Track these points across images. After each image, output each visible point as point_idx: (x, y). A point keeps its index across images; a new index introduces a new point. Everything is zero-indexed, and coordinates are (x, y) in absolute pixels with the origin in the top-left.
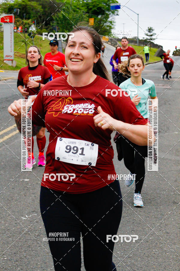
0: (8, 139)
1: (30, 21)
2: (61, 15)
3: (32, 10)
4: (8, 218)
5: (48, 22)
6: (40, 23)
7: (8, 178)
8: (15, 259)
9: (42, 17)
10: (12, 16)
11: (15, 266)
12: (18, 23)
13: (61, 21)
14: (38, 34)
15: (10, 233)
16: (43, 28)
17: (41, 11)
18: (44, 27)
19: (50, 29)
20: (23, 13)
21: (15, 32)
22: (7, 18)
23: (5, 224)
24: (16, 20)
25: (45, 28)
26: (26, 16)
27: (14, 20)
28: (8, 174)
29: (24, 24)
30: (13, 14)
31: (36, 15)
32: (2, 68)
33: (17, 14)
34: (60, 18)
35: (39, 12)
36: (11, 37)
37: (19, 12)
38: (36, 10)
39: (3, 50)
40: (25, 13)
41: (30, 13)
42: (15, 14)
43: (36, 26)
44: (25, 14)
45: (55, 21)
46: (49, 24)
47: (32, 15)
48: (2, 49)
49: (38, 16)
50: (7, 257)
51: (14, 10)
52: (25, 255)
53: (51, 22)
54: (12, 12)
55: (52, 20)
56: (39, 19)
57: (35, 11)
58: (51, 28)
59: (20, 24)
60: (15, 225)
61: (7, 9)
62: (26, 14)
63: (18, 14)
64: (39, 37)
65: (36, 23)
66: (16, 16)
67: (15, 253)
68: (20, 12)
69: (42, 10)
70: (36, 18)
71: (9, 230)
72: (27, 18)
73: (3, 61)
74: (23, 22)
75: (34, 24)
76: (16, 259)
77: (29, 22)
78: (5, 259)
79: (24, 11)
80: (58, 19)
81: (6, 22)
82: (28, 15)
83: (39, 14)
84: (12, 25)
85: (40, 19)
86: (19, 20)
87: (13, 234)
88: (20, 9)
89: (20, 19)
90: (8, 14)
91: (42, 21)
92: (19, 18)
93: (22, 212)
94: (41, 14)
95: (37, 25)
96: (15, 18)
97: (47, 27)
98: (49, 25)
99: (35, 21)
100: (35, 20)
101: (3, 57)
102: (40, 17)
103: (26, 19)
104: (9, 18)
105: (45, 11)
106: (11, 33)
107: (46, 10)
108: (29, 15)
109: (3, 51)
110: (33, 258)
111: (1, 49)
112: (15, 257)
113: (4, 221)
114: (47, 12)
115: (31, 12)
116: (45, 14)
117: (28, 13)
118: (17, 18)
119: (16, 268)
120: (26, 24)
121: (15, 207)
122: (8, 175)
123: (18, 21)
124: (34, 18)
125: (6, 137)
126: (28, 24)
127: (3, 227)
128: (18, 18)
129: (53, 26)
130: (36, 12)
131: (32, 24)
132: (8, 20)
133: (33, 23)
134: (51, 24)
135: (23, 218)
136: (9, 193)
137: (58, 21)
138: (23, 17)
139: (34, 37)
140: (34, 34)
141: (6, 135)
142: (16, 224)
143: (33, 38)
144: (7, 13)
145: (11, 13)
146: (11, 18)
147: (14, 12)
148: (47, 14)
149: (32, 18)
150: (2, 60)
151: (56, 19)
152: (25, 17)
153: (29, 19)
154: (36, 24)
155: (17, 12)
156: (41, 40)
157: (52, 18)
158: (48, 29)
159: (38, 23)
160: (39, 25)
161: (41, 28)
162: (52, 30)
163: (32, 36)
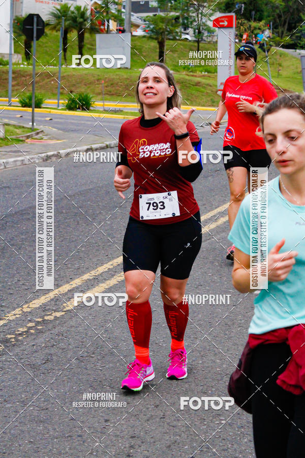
0: (225, 223)
1: (262, 23)
3: (266, 4)
5: (293, 25)
6: (280, 27)
8: (239, 424)
9: (283, 16)
10: (232, 17)
11: (240, 435)
12: (242, 27)
14: (276, 46)
16: (284, 35)
17: (281, 7)
18: (286, 33)
19: (297, 37)
20: (251, 11)
22: (223, 19)
23: (222, 364)
24: (238, 23)
25: (287, 34)
26: (255, 15)
27: (236, 22)
28: (226, 281)
29: (252, 29)
30: (234, 12)
31: (273, 14)
32: (214, 104)
35: (277, 7)
36: (230, 52)
37: (243, 9)
38: (272, 4)
39: (215, 74)
40: (254, 10)
41: (262, 11)
42: (236, 12)
43: (271, 31)
44: (253, 13)
46: (295, 28)
47: (266, 14)
48: (214, 73)
49: (276, 16)
50: (225, 420)
51: (235, 6)
53: (297, 24)
54: (231, 9)
55: (300, 20)
56: (278, 21)
57: (270, 7)
58: (299, 34)
59: (245, 30)
61: (224, 5)
62: (256, 13)
63: (242, 12)
64: (277, 50)
65: (272, 27)
66: (238, 16)
67: (239, 414)
68: (245, 9)
69: (283, 4)
70: (271, 18)
72: (257, 18)
73: (217, 92)
74: (250, 26)
75: (270, 29)
76: (241, 424)
77: (260, 26)
78: (223, 422)
79: (252, 8)
81: (222, 27)
82: (258, 13)
83: (278, 11)
84: (232, 32)
85: (280, 20)
86: (244, 23)
88: (245, 3)
89: (246, 22)
90: (225, 13)
91: (283, 23)
92: (243, 20)
94: (282, 12)
95: (275, 30)
96: (237, 19)
97: (291, 33)
99: (271, 23)
100: (270, 22)
101: (216, 86)
102: (280, 16)
103: (255, 20)
104: (227, 19)
105: (287, 6)
106: (230, 45)
107: (291, 3)
108: (260, 14)
109: (216, 76)
111: (213, 71)
112: (239, 420)
113: (221, 360)
114: (291, 7)
115: (264, 7)
116: (289, 11)
117: (258, 10)
118: (239, 19)
119: (240, 439)
120: (255, 28)
121: (238, 336)
122: (226, 283)
123: (242, 24)
124: (269, 18)
125: (222, 219)
126: (259, 29)
127: (218, 369)
128: (242, 18)
129: (301, 31)
130: (272, 7)
131: (264, 28)
132: (226, 23)
133: (267, 28)
134: (299, 28)
138: (251, 18)
139: (268, 50)
140: (269, 46)
141: (222, 216)
143: (268, 52)
144: (224, 11)
145: (230, 12)
146: (230, 19)
147: (236, 9)
148: (291, 11)
149: (265, 17)
150: (214, 90)
152: (253, 17)
153: (260, 20)
154: (273, 29)
155: (241, 9)
156: (281, 56)
157: (300, 17)
158: (294, 37)
159: (275, 27)
160: (277, 30)
161: (280, 35)
162: (299, 38)
163: (266, 50)
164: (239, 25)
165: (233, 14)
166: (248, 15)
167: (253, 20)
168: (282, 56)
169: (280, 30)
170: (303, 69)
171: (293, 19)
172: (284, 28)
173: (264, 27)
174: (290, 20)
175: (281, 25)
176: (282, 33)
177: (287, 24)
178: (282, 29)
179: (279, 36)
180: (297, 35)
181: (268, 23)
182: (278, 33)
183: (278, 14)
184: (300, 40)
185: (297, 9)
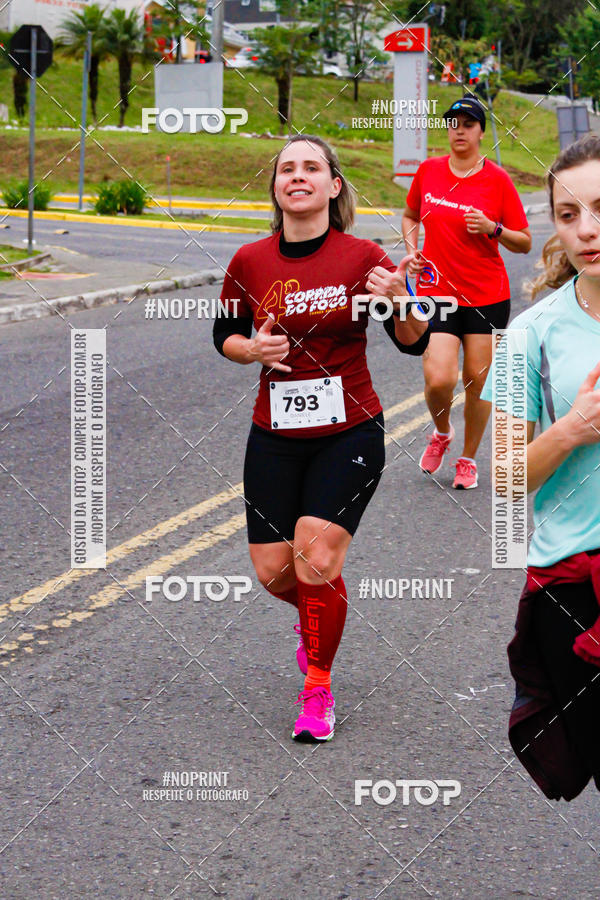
0: (408, 435)
1: (480, 44)
2: (587, 22)
3: (489, 6)
4: (410, 693)
5: (543, 47)
6: (515, 52)
7: (408, 563)
8: (434, 830)
9: (522, 29)
10: (421, 31)
11: (436, 853)
12: (441, 51)
13: (585, 41)
14: (509, 88)
15: (419, 745)
16: (524, 67)
17: (519, 10)
18: (529, 62)
19: (550, 70)
20: (458, 19)
21: (430, 81)
22: (404, 36)
23: (402, 713)
24: (435, 42)
25: (531, 65)
26: (467, 27)
27: (429, 40)
28: (410, 550)
29: (461, 54)
30: (425, 22)
31: (502, 24)
32: (388, 202)
33: (440, 21)
34: (583, 31)
35: (511, 12)
37: (443, 15)
38: (501, 7)
39: (390, 142)
40: (464, 17)
41: (482, 20)
42: (432, 22)
43: (499, 58)
44: (464, 23)
45: (566, 43)
46: (547, 52)
47: (488, 25)
48: (387, 141)
49: (508, 28)
50: (408, 822)
51: (427, 10)
52: (467, 818)
53: (550, 45)
55: (556, 38)
56: (512, 38)
57: (497, 12)
58: (554, 65)
59: (448, 57)
60: (434, 717)
61: (406, 7)
62: (468, 23)
63: (442, 21)
64: (511, 96)
65: (500, 51)
66: (436, 30)
67: (434, 810)
68: (448, 15)
69: (522, 5)
70: (500, 32)
71: (414, 735)
72: (471, 34)
73: (392, 178)
74: (457, 49)
75: (496, 55)
77: (477, 49)
78: (403, 826)
79: (460, 13)
80: (576, 34)
81: (403, 50)
82: (474, 23)
83: (512, 19)
84: (422, 60)
85: (516, 38)
86: (446, 43)
87: (426, 746)
88: (447, 4)
89: (449, 40)
90: (405, 22)
91: (521, 44)
92: (443, 36)
93: (458, 677)
94: (519, 21)
95: (506, 56)
96: (431, 35)
97: (539, 63)
98: (544, 57)
99: (499, 44)
100: (497, 40)
101: (391, 166)
102: (515, 30)
103: (467, 37)
104: (412, 35)
105: (530, 10)
106: (418, 87)
107: (537, 5)
108: (478, 25)
109: (392, 147)
110: (494, 830)
111: (386, 137)
112: (434, 823)
113: (398, 704)
114: (537, 11)
115: (485, 13)
116: (533, 20)
117: (474, 18)
118: (436, 35)
119: (437, 860)
120: (468, 54)
121: (433, 658)
122: (410, 553)
123: (441, 45)
124: (494, 34)
125: (402, 427)
126: (477, 54)
127: (394, 723)
128: (441, 34)
129: (557, 58)
130: (501, 12)
131: (486, 53)
132: (410, 44)
133: (490, 52)
134: (554, 52)
135: (459, 695)
136: (412, 613)
137: (575, 40)
138: (460, 32)
139: (493, 97)
140: (494, 88)
141: (402, 422)
142: (437, 713)
143: (492, 99)
144: (405, 20)
145: (417, 21)
146: (417, 35)
147: (428, 17)
148: (538, 19)
149: (486, 31)
150: (387, 174)
151: (570, 34)
152: (464, 32)
153: (477, 37)
154: (502, 56)
155: (439, 16)
156: (517, 108)
157: (556, 31)
158: (543, 71)
159: (507, 51)
160: (511, 57)
161: (517, 66)
162: (554, 72)
163: (489, 95)
164: (436, 47)
165: (424, 26)
166: (454, 27)
167: (463, 36)
168: (521, 108)
169: (517, 56)
170: (561, 133)
171: (542, 34)
172: (525, 53)
173: (485, 50)
174: (535, 37)
175: (518, 47)
176: (521, 62)
177: (529, 46)
178: (521, 54)
179: (514, 69)
180: (549, 66)
181: (493, 43)
182: (512, 62)
183: (512, 26)
184: (555, 75)
185: (550, 15)
